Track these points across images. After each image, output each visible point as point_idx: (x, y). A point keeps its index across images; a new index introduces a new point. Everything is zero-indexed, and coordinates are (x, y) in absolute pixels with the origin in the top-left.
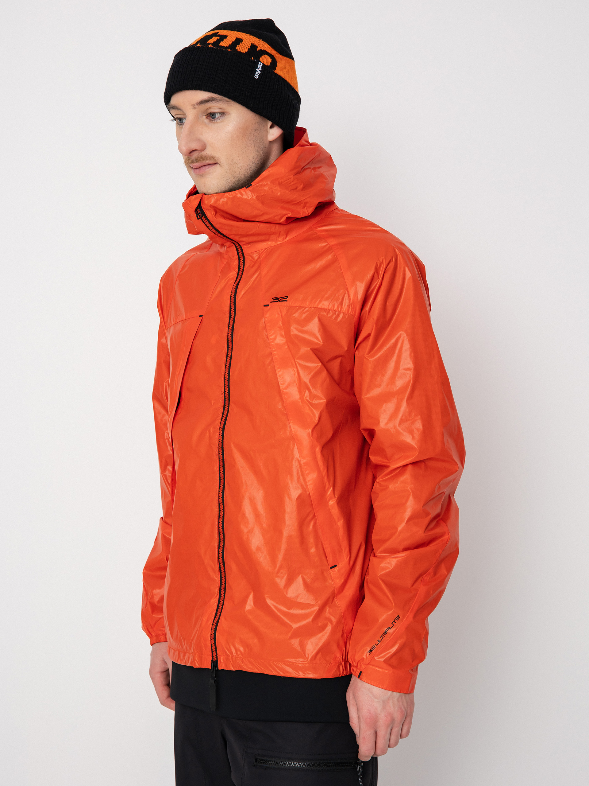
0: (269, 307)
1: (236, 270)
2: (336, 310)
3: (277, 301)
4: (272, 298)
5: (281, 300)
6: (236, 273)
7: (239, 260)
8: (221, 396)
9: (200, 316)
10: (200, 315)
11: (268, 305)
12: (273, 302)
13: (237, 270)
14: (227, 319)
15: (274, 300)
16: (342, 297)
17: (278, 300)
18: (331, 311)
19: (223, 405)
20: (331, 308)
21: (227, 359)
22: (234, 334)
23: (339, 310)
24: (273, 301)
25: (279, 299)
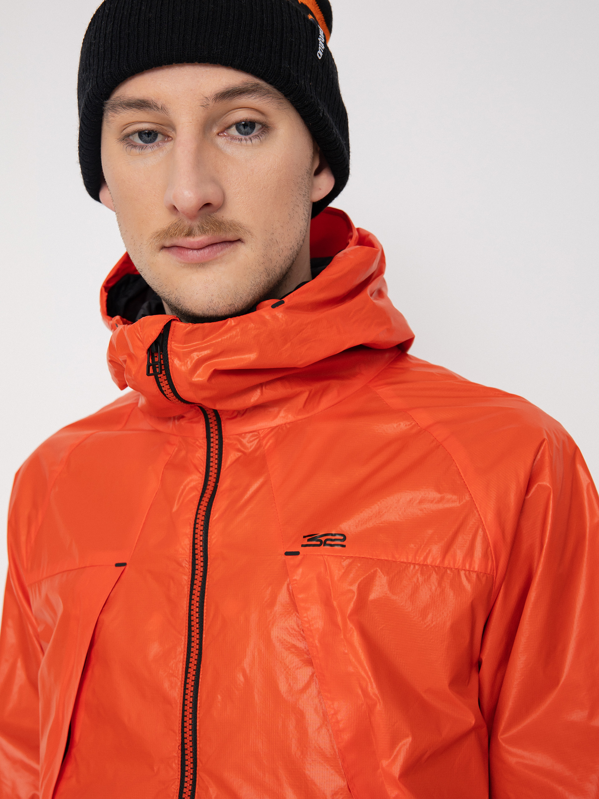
0: (299, 557)
1: (201, 471)
2: (460, 567)
3: (319, 543)
4: (305, 537)
5: (328, 542)
6: (200, 475)
7: (209, 447)
8: (175, 754)
9: (118, 565)
10: (117, 562)
11: (297, 553)
12: (306, 546)
13: (203, 469)
14: (186, 579)
15: (309, 540)
16: (470, 538)
17: (321, 541)
18: (449, 571)
19: (178, 775)
20: (449, 564)
21: (187, 668)
22: (205, 611)
23: (467, 567)
24: (306, 542)
25: (323, 539)
